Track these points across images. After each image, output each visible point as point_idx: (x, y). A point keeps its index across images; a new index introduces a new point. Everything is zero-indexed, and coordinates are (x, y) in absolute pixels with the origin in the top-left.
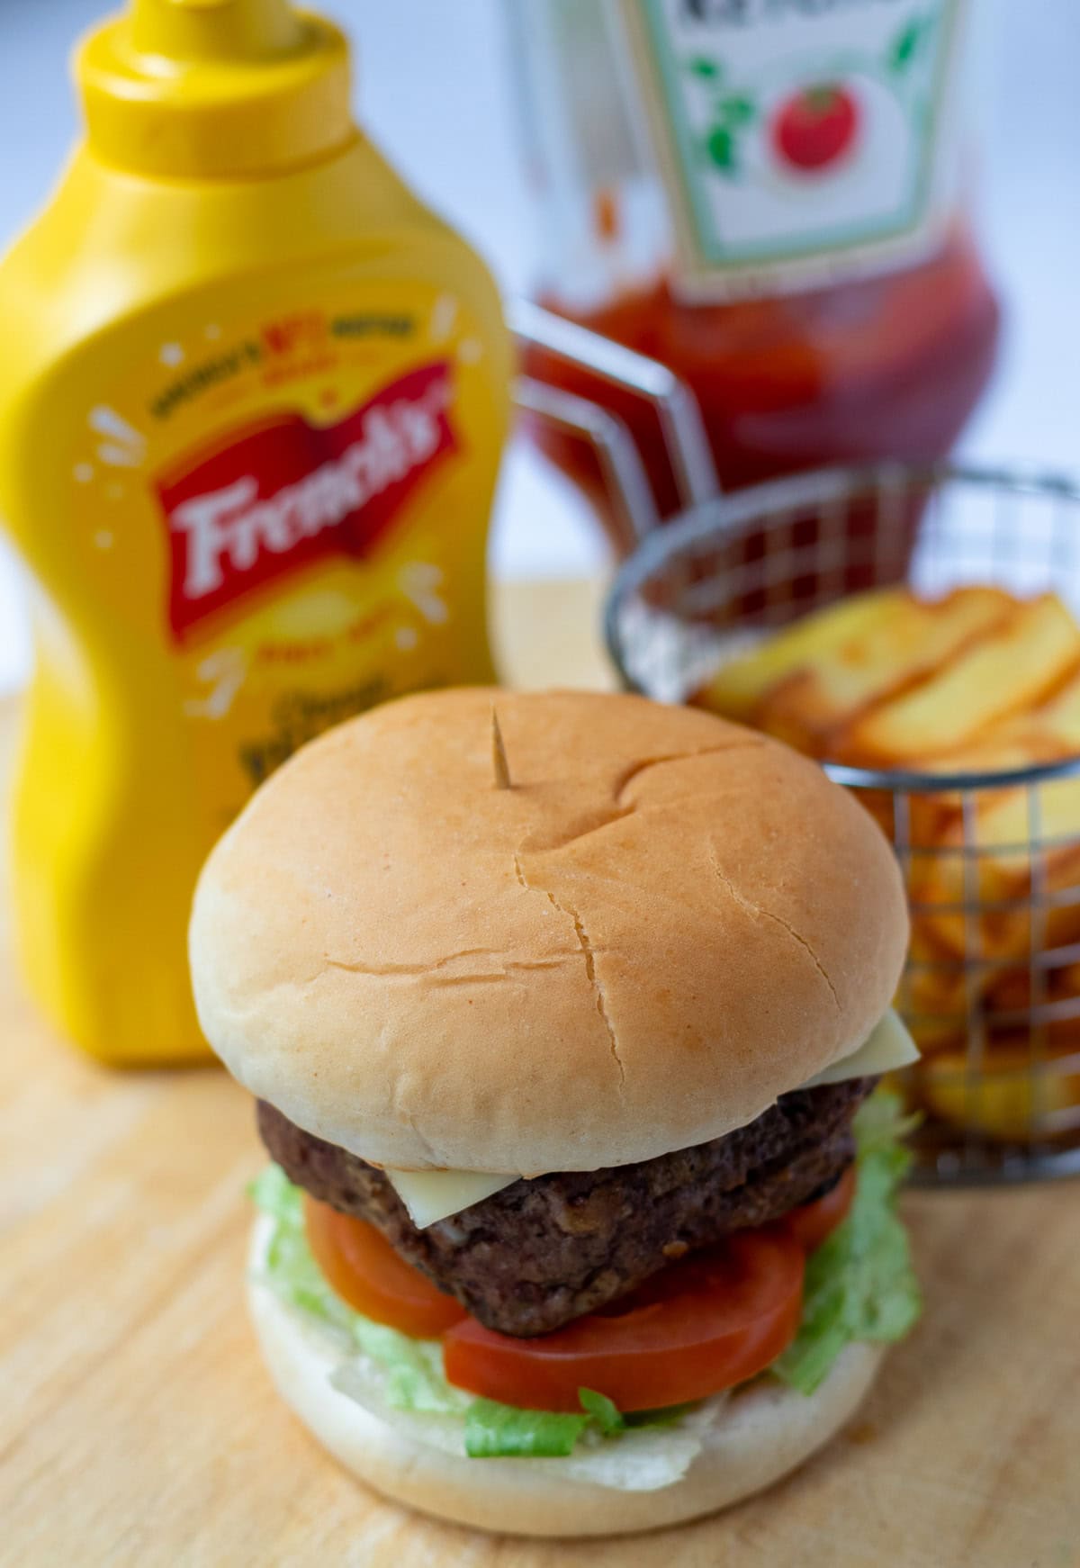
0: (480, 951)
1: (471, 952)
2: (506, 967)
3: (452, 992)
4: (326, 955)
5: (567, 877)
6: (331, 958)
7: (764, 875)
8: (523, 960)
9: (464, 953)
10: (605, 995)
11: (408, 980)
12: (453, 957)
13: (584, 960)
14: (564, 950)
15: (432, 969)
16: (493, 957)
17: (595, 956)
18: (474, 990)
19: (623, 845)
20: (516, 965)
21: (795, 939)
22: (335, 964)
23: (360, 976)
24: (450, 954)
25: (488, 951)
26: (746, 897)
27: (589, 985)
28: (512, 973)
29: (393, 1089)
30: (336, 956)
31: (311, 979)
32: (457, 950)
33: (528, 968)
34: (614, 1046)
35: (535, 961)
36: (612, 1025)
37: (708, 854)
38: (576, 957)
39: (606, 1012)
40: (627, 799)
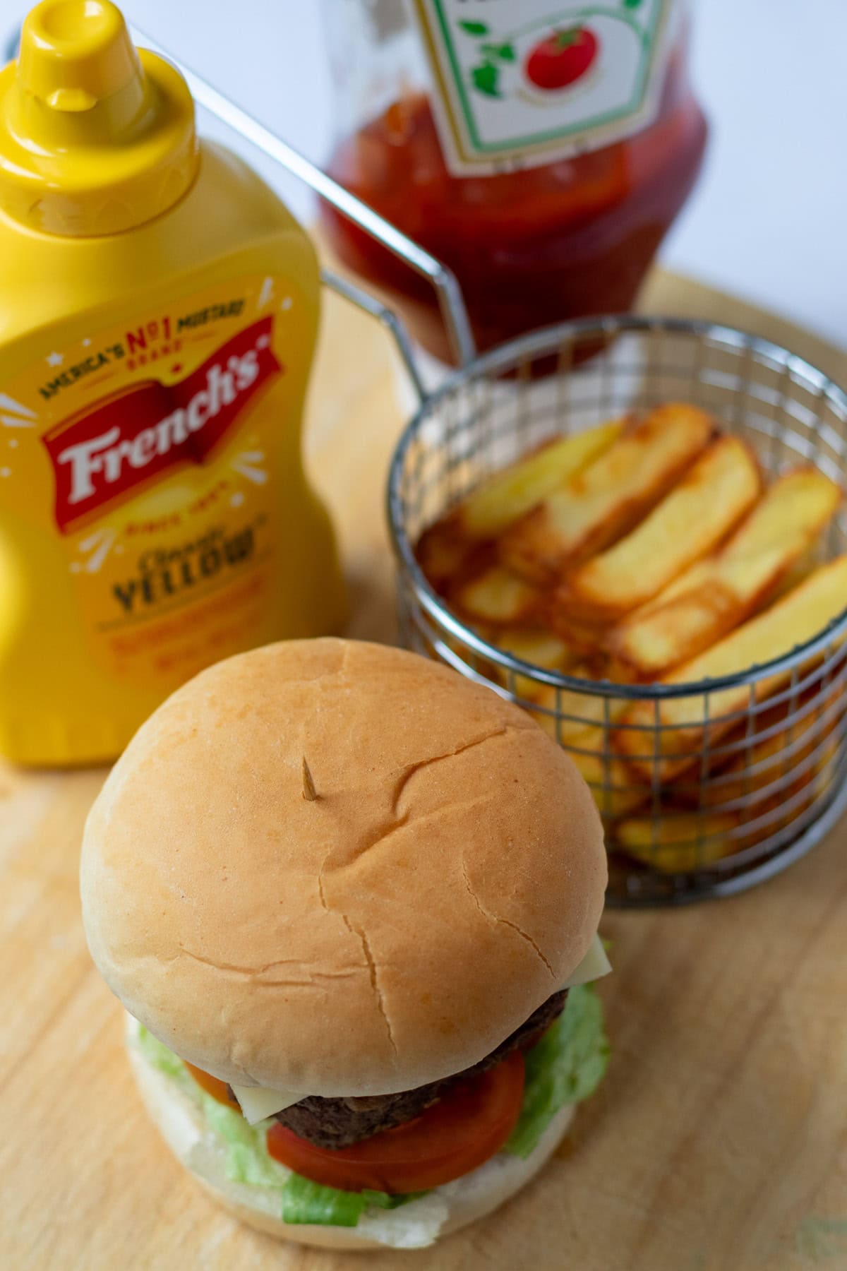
0: (292, 961)
1: (286, 962)
2: (312, 976)
3: (273, 992)
4: (181, 945)
5: (357, 898)
6: (184, 948)
7: (501, 885)
8: (324, 971)
9: (281, 962)
10: (384, 998)
11: (243, 978)
12: (274, 964)
13: (368, 972)
14: (355, 964)
15: (258, 972)
16: (303, 966)
17: (377, 969)
18: (288, 991)
19: (398, 863)
20: (319, 975)
21: (523, 938)
22: (187, 952)
23: (206, 966)
24: (271, 962)
25: (299, 962)
26: (488, 909)
27: (372, 991)
28: (317, 981)
29: (230, 1051)
30: (188, 947)
31: (170, 959)
32: (277, 959)
33: (328, 977)
34: (389, 1034)
35: (333, 973)
36: (388, 1020)
37: (461, 869)
38: (363, 970)
39: (385, 1010)
40: (402, 810)
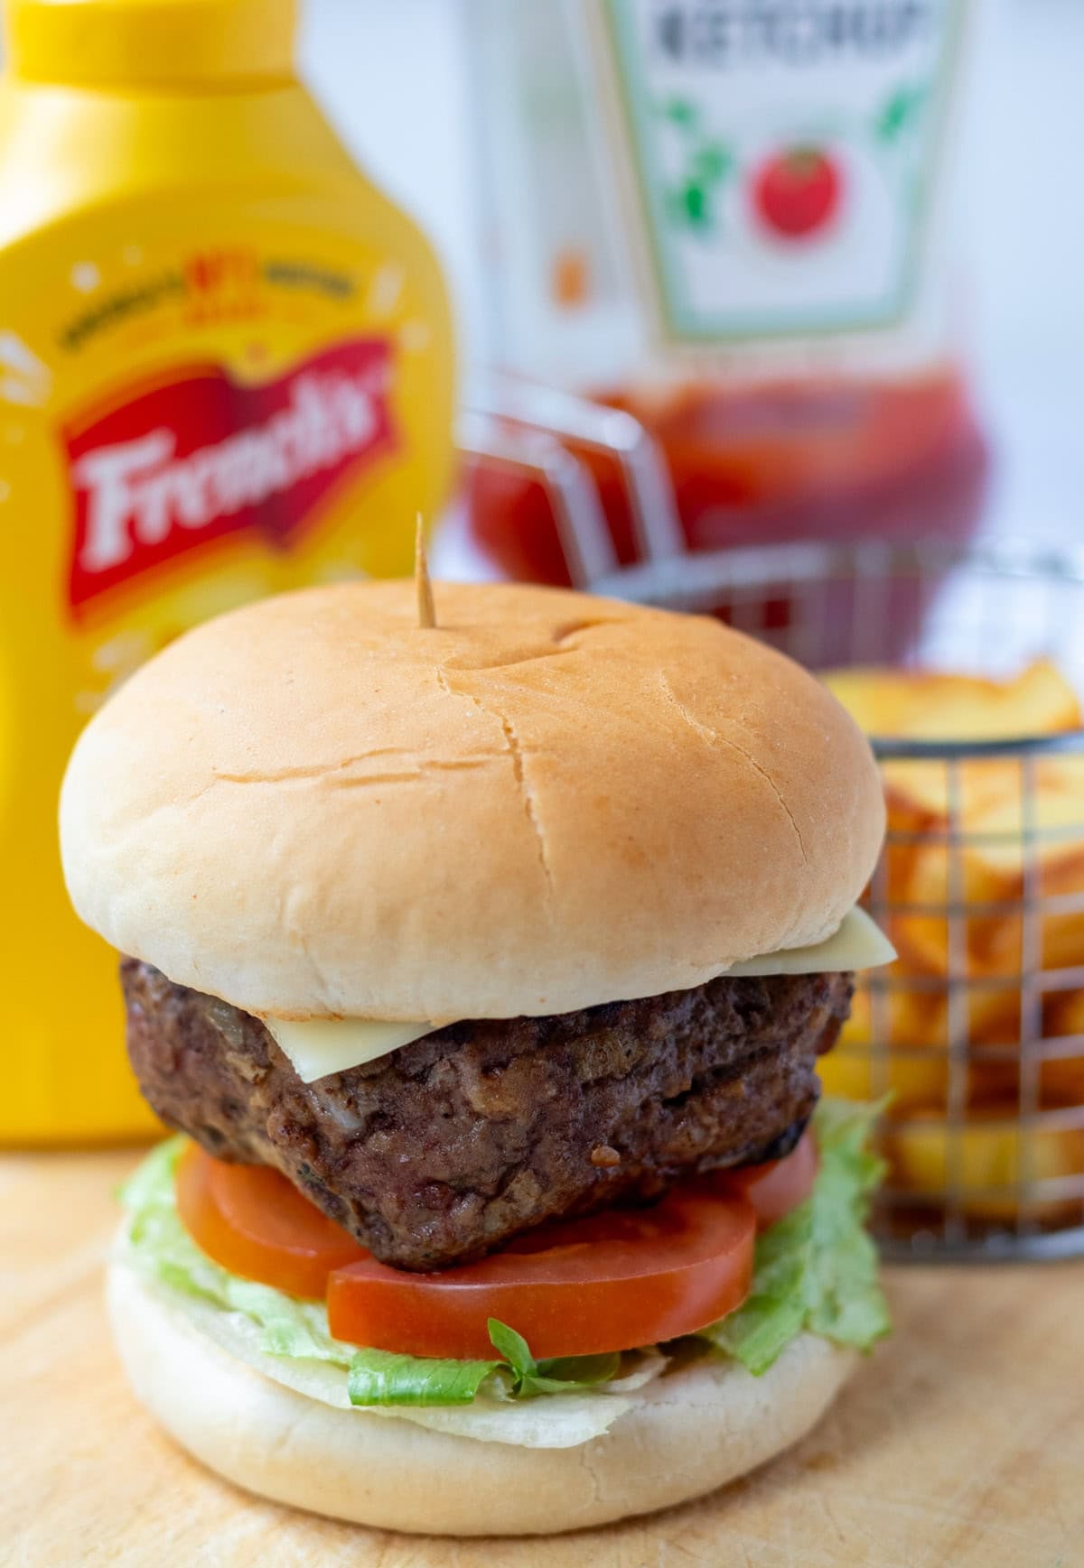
0: (391, 751)
1: (381, 752)
2: (421, 766)
3: (358, 793)
4: (215, 769)
5: (496, 687)
6: (220, 772)
7: (722, 708)
8: (440, 757)
9: (372, 754)
10: (535, 797)
11: (305, 784)
12: (362, 757)
13: (510, 760)
14: (489, 751)
15: (336, 769)
16: (406, 757)
17: (526, 758)
18: (382, 790)
19: (562, 669)
20: (432, 764)
21: (756, 769)
22: (224, 777)
23: (252, 786)
24: (357, 754)
25: (401, 751)
26: (702, 723)
27: (516, 786)
28: (428, 773)
29: (283, 904)
30: (222, 770)
32: (366, 751)
33: (447, 767)
34: (541, 856)
35: (454, 760)
36: (541, 830)
37: (660, 683)
38: (502, 758)
39: (535, 816)
40: (567, 643)
